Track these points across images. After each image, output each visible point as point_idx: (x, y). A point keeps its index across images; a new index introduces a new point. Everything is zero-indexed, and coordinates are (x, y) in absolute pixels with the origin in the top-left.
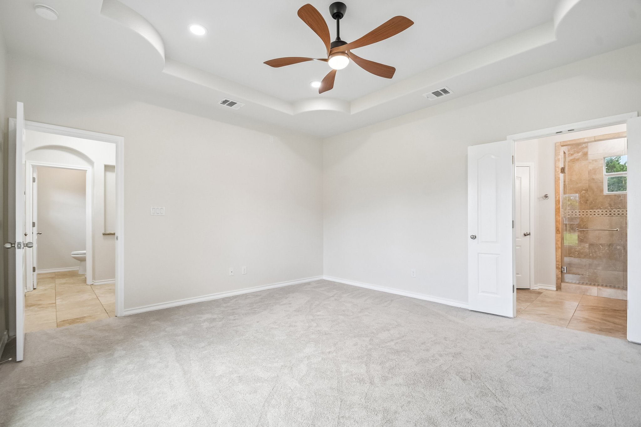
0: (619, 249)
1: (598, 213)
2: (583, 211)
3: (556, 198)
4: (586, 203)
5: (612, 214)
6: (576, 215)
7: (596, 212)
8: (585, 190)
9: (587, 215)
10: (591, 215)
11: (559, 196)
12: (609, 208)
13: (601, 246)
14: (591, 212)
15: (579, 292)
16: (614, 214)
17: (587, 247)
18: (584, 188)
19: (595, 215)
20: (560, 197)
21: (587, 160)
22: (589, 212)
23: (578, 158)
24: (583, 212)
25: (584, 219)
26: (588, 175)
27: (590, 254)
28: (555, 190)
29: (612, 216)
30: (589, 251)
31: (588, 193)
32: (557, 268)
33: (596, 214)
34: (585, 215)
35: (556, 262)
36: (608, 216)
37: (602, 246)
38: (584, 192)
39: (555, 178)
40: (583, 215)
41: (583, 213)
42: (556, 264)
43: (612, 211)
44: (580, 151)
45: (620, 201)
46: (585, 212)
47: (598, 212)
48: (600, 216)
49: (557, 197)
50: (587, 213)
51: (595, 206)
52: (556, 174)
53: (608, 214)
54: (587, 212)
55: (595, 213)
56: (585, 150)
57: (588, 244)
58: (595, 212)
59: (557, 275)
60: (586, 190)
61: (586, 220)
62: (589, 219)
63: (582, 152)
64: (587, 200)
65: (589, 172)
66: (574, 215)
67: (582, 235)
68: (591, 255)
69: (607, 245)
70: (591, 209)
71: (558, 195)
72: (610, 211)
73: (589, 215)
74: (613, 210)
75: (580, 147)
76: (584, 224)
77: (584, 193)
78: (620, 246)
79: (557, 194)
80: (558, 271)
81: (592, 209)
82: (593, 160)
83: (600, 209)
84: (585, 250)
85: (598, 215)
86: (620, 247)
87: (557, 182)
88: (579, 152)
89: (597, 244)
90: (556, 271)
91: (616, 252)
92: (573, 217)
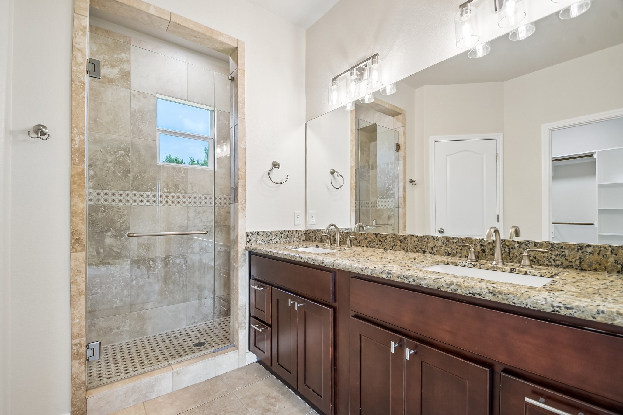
0: (179, 264)
1: (148, 199)
2: (121, 192)
3: (72, 140)
4: (126, 176)
5: (170, 202)
6: (106, 200)
7: (145, 196)
8: (125, 150)
9: (128, 201)
10: (135, 201)
11: (82, 137)
12: (165, 190)
13: (151, 263)
14: (135, 195)
15: (134, 401)
16: (173, 202)
17: (128, 267)
18: (122, 146)
19: (142, 201)
20: (83, 140)
21: (129, 87)
22: (131, 195)
23: (112, 79)
24: (121, 195)
25: (122, 210)
26: (131, 119)
27: (132, 281)
28: (71, 119)
29: (170, 205)
30: (131, 276)
31: (129, 157)
32: (74, 356)
33: (145, 201)
34: (124, 201)
35: (72, 338)
36: (164, 205)
37: (153, 261)
38: (121, 152)
39: (72, 81)
40: (120, 201)
41: (121, 198)
42: (72, 346)
43: (170, 197)
44: (116, 64)
45: (180, 180)
46: (124, 195)
47: (148, 196)
48: (151, 205)
49: (77, 139)
50: (127, 198)
51: (142, 185)
52: (74, 68)
53: (164, 202)
54: (128, 195)
55: (141, 198)
56: (126, 67)
57: (129, 262)
58: (142, 196)
59: (73, 379)
60: (127, 150)
61: (125, 213)
62: (132, 210)
63: (119, 67)
64: (128, 171)
65: (133, 115)
66: (102, 200)
67: (118, 243)
68: (134, 282)
69: (162, 259)
70: (135, 190)
71: (78, 134)
72: (167, 197)
73: (131, 201)
74: (171, 194)
75: (116, 56)
76: (123, 220)
77: (123, 156)
78: (179, 257)
79: (75, 131)
80: (77, 365)
81: (137, 189)
82: (139, 93)
83: (151, 192)
84: (124, 275)
85: (148, 202)
86: (180, 260)
87: (78, 95)
88: (114, 67)
89: (145, 260)
90: (72, 366)
91: (175, 269)
92: (99, 203)
